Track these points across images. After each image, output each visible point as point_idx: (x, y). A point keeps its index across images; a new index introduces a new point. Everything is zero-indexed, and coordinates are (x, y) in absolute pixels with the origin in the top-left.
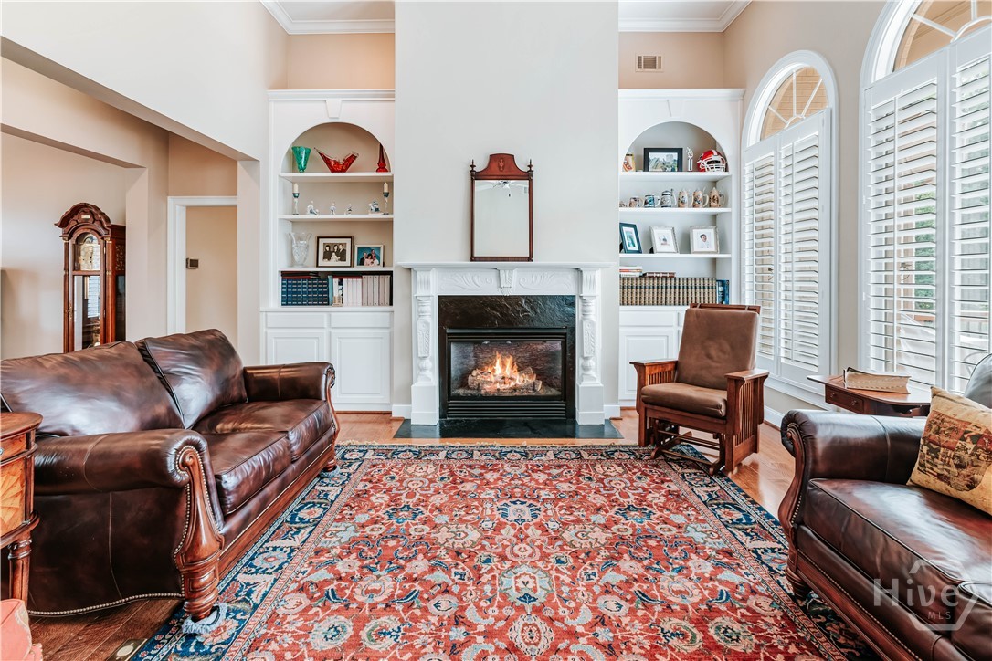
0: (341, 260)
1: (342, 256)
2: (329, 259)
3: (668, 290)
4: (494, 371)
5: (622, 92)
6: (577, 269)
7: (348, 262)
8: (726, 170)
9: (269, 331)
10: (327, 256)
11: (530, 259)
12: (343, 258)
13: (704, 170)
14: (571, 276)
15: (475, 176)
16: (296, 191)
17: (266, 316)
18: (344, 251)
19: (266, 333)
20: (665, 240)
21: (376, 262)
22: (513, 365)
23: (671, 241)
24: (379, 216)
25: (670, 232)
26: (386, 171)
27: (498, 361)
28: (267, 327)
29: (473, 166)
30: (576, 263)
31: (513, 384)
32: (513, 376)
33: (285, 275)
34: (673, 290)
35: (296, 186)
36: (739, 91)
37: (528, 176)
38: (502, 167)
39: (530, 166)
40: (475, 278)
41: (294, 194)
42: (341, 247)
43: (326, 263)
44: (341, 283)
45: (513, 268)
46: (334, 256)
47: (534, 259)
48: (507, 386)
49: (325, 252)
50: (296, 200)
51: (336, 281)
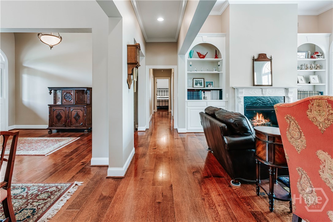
0: (200, 85)
1: (201, 84)
2: (197, 85)
3: (304, 95)
4: (256, 118)
5: (299, 34)
6: (286, 88)
7: (203, 86)
8: (324, 58)
9: (188, 107)
10: (196, 84)
11: (271, 86)
12: (201, 85)
13: (315, 58)
14: (284, 90)
15: (254, 60)
16: (191, 64)
17: (187, 103)
18: (202, 83)
19: (187, 108)
20: (301, 79)
21: (212, 86)
22: (262, 116)
23: (303, 79)
24: (217, 72)
25: (302, 77)
26: (218, 58)
27: (258, 115)
28: (187, 106)
29: (254, 57)
30: (286, 86)
31: (262, 123)
32: (262, 120)
33: (189, 90)
34: (305, 95)
35: (191, 62)
36: (329, 34)
37: (271, 60)
38: (262, 57)
39: (271, 57)
40: (255, 91)
41: (190, 65)
42: (200, 82)
43: (196, 86)
44: (204, 92)
45: (266, 89)
46: (198, 84)
47: (273, 85)
48: (260, 123)
49: (196, 83)
50: (191, 67)
51: (203, 92)
